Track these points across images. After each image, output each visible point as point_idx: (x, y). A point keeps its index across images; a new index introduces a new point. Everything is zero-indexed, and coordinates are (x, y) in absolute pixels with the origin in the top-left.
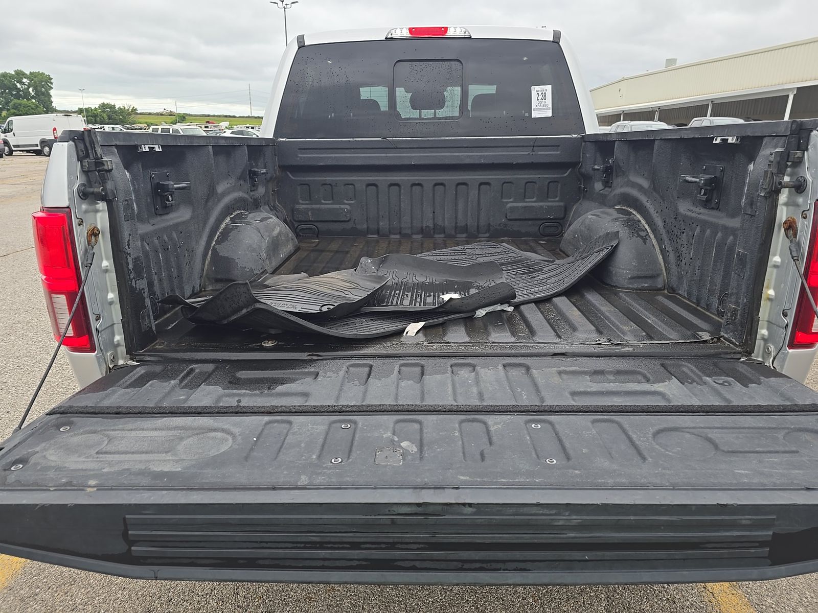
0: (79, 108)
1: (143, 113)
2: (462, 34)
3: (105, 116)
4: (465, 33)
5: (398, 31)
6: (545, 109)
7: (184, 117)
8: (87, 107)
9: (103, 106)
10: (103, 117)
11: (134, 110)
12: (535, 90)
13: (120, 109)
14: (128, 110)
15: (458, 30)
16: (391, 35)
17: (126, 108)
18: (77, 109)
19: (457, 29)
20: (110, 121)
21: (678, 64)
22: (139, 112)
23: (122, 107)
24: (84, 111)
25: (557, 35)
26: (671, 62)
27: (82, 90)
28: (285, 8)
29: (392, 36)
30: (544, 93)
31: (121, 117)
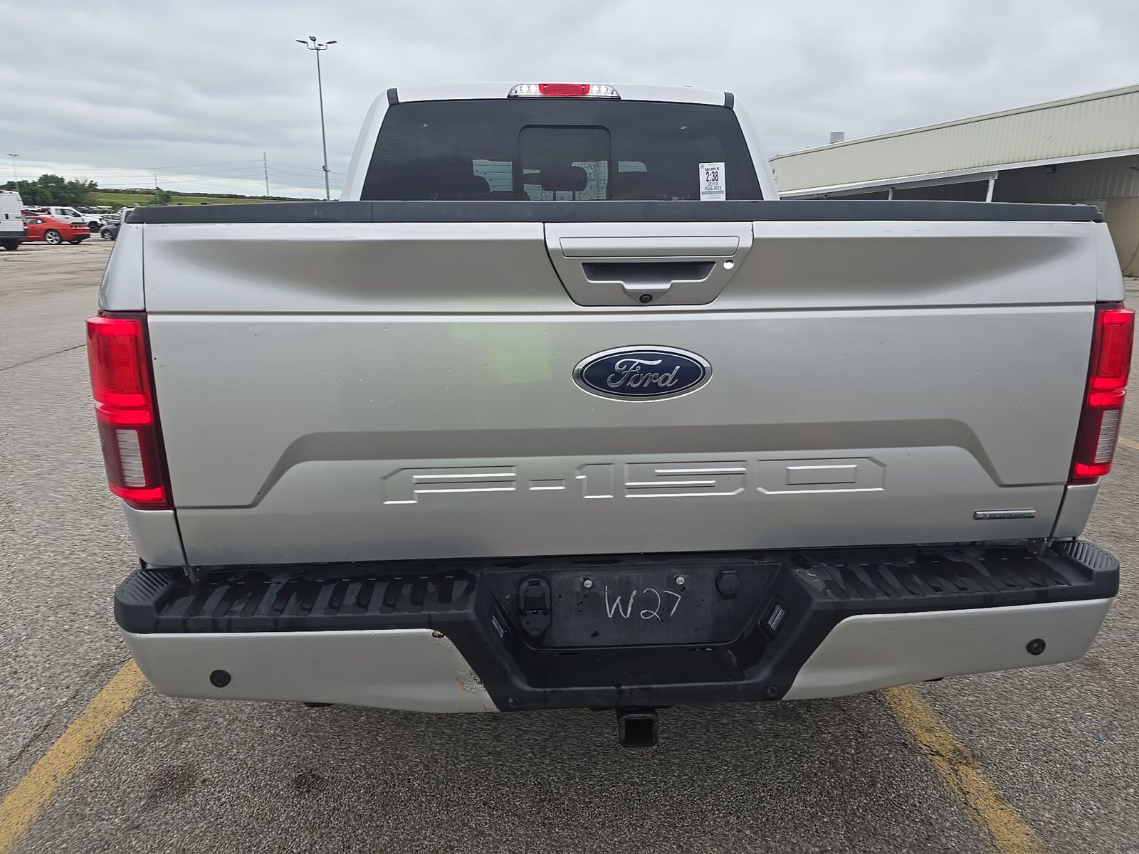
0: (9, 182)
1: (106, 189)
2: (609, 95)
3: (48, 193)
4: (612, 93)
5: (525, 88)
6: (717, 192)
7: (168, 197)
8: (20, 180)
9: (46, 179)
10: (45, 195)
11: (93, 186)
12: (704, 168)
13: (71, 183)
14: (83, 185)
15: (603, 89)
16: (516, 92)
17: (81, 182)
18: (5, 183)
19: (602, 87)
20: (57, 200)
21: (847, 140)
22: (99, 188)
23: (73, 181)
24: (17, 186)
25: (729, 99)
26: (837, 136)
27: (13, 156)
28: (318, 50)
29: (517, 94)
30: (715, 171)
31: (73, 195)
